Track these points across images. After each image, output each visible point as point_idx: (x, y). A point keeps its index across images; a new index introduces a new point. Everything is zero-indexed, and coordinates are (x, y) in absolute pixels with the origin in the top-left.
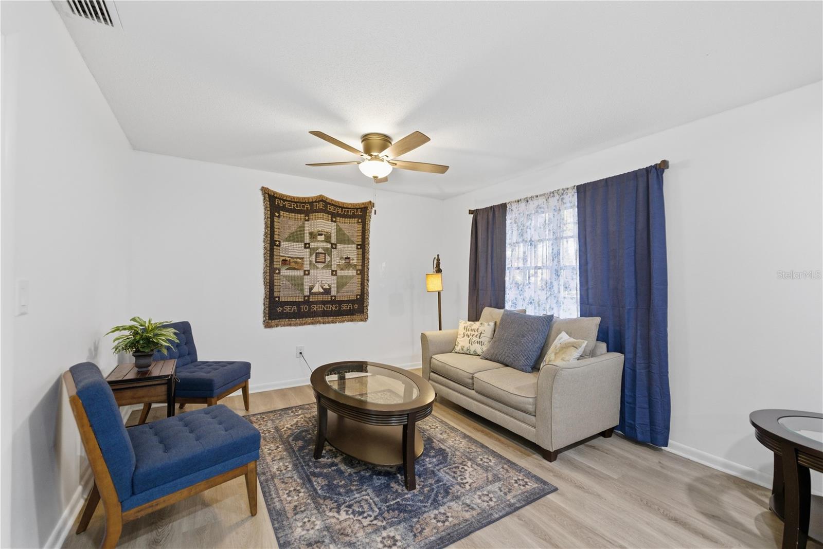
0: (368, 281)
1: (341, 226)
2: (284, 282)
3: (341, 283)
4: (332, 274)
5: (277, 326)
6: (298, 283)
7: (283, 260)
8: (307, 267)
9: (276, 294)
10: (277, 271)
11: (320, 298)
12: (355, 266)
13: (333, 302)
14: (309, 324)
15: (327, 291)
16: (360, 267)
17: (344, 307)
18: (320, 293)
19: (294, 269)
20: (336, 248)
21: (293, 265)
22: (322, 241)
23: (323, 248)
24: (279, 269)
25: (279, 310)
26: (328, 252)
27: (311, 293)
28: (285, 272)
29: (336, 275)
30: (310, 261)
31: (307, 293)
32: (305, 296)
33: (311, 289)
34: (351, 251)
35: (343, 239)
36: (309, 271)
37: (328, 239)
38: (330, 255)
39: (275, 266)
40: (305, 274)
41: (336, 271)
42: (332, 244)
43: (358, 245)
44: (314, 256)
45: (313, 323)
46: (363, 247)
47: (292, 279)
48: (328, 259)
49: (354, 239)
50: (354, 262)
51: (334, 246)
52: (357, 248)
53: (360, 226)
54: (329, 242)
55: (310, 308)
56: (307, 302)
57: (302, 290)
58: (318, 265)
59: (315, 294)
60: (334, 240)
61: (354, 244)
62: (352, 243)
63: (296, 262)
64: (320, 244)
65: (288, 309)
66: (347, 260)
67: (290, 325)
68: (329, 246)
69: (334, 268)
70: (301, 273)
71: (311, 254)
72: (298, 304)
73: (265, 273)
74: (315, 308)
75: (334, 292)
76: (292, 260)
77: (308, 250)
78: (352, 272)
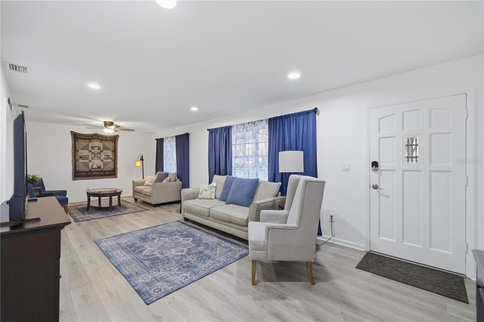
0: (117, 163)
1: (105, 144)
2: (81, 164)
3: (105, 164)
4: (101, 161)
5: (78, 180)
6: (87, 165)
7: (80, 157)
8: (90, 159)
9: (77, 169)
10: (77, 161)
11: (96, 170)
12: (111, 158)
13: (102, 171)
14: (91, 179)
15: (99, 167)
16: (113, 159)
17: (107, 173)
18: (96, 168)
19: (85, 160)
20: (103, 152)
21: (84, 158)
22: (96, 150)
23: (97, 152)
24: (78, 160)
25: (79, 174)
26: (100, 153)
27: (92, 168)
28: (81, 161)
29: (103, 161)
30: (92, 157)
31: (90, 168)
32: (89, 169)
33: (92, 166)
34: (110, 153)
35: (105, 148)
36: (91, 160)
37: (99, 148)
38: (100, 154)
39: (77, 159)
40: (89, 161)
41: (103, 160)
42: (101, 151)
43: (112, 151)
44: (93, 155)
45: (93, 179)
46: (115, 151)
47: (84, 163)
48: (99, 156)
49: (111, 149)
50: (111, 157)
51: (102, 151)
52: (112, 152)
53: (113, 144)
54: (100, 150)
55: (92, 173)
56: (90, 171)
57: (88, 167)
58: (95, 158)
59: (94, 168)
60: (102, 149)
61: (111, 150)
62: (110, 150)
63: (85, 157)
64: (96, 151)
65: (82, 174)
66: (108, 156)
67: (83, 179)
68: (100, 151)
69: (102, 159)
70: (88, 161)
71: (92, 154)
72: (87, 172)
73: (72, 161)
74: (94, 173)
75: (102, 168)
76: (84, 156)
77: (91, 153)
78: (110, 160)
